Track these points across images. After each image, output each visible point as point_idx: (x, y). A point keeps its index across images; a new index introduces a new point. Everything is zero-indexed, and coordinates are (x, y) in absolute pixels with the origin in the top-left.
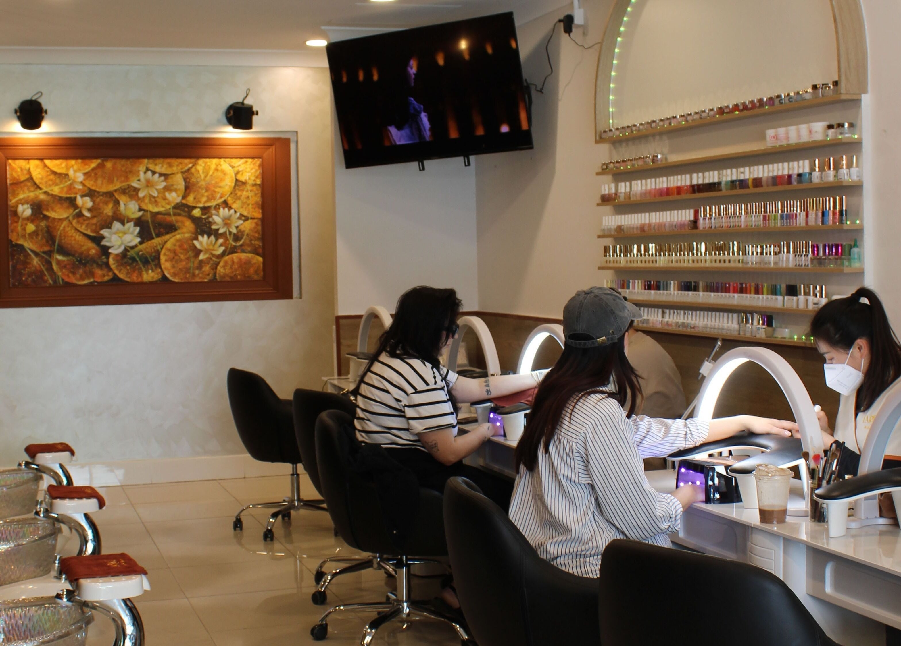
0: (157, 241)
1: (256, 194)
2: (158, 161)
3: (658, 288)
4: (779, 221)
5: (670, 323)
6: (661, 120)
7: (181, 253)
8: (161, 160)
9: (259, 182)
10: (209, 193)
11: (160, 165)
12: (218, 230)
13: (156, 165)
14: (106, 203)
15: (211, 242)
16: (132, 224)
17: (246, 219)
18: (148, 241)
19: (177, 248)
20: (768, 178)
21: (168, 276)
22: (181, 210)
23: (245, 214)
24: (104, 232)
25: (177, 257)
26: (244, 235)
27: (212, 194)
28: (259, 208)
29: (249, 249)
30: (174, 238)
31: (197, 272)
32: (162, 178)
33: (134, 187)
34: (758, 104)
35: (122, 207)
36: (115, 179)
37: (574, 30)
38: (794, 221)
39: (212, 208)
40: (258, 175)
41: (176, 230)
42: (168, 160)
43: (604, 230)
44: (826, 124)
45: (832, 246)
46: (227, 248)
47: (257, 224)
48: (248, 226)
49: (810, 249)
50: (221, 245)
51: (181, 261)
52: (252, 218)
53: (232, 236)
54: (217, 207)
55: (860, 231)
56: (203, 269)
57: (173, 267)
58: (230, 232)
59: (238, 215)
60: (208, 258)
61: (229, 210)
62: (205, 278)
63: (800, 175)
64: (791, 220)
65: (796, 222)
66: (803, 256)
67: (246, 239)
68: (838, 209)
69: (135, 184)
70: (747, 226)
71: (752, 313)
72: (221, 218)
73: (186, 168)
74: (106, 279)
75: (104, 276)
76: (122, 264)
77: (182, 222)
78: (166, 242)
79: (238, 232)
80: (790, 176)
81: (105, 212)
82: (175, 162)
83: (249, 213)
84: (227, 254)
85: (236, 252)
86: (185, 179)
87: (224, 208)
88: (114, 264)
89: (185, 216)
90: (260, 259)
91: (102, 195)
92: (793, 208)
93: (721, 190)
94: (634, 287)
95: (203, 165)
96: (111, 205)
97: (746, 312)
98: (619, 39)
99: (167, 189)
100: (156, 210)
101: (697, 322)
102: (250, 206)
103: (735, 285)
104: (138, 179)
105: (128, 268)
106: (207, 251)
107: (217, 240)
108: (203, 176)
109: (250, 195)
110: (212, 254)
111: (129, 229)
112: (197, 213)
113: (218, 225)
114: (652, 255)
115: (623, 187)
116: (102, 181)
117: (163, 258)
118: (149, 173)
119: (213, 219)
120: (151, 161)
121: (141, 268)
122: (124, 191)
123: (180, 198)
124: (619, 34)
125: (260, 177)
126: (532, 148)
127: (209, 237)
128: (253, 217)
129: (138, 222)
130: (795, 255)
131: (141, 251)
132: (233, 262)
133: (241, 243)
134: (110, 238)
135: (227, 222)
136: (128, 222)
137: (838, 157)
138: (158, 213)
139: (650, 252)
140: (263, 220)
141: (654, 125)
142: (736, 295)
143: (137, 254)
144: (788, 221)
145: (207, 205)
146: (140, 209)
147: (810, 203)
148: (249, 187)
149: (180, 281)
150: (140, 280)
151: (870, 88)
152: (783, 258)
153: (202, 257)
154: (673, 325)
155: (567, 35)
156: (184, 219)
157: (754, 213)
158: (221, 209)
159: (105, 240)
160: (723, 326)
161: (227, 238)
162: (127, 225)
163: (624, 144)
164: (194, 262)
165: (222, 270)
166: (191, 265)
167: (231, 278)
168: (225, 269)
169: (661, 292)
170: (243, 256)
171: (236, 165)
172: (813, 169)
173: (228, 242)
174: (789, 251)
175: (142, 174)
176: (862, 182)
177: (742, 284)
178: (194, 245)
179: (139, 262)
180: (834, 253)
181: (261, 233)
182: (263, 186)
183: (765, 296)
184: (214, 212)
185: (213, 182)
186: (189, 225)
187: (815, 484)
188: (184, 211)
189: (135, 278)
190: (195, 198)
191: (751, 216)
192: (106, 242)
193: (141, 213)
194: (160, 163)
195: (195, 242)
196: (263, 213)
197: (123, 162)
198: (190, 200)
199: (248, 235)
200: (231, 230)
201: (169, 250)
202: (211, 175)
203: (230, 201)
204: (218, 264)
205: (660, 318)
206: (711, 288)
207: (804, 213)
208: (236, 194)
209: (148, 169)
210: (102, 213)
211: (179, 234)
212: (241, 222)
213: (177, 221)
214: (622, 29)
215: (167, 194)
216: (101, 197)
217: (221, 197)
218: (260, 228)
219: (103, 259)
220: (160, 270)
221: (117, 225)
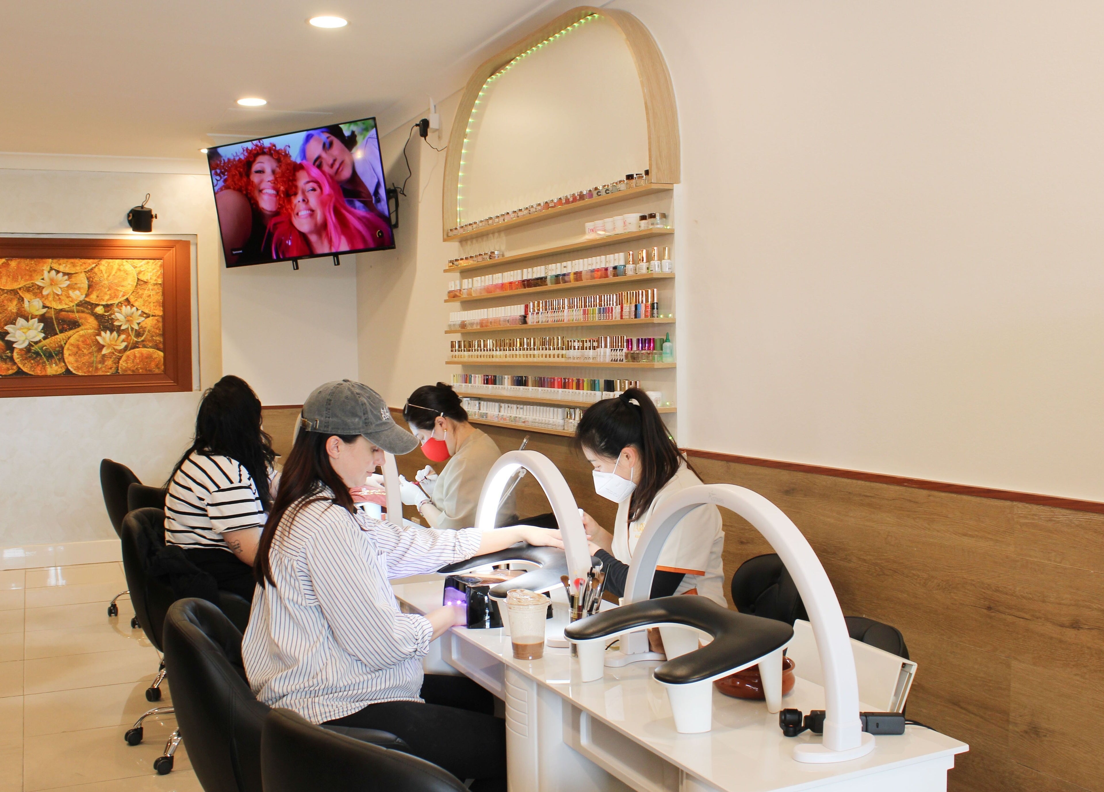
0: (60, 337)
1: (158, 293)
2: (62, 261)
3: (494, 383)
4: (597, 315)
5: (504, 417)
6: (497, 217)
7: (85, 348)
8: (65, 260)
9: (160, 281)
10: (112, 291)
11: (64, 265)
12: (120, 326)
13: (60, 264)
14: (11, 300)
15: (114, 338)
16: (36, 319)
17: (148, 316)
18: (51, 336)
19: (80, 343)
20: (587, 272)
21: (71, 370)
22: (84, 307)
23: (147, 311)
24: (9, 328)
25: (80, 352)
26: (145, 331)
27: (115, 292)
28: (160, 306)
29: (151, 345)
30: (78, 333)
31: (100, 366)
32: (66, 277)
33: (38, 285)
34: (578, 198)
35: (26, 304)
36: (20, 277)
37: (429, 133)
38: (610, 314)
39: (115, 305)
40: (159, 275)
41: (79, 326)
42: (72, 260)
43: (450, 326)
44: (638, 215)
45: (645, 339)
46: (129, 343)
47: (158, 321)
48: (149, 323)
49: (625, 344)
50: (123, 341)
51: (84, 355)
52: (153, 316)
53: (134, 331)
54: (120, 304)
55: (672, 324)
56: (106, 363)
57: (77, 361)
58: (132, 329)
59: (140, 312)
60: (110, 353)
61: (131, 308)
62: (109, 372)
63: (615, 268)
64: (608, 314)
65: (612, 316)
66: (618, 350)
67: (147, 335)
68: (649, 302)
69: (39, 283)
70: (569, 320)
71: (574, 408)
72: (124, 316)
73: (90, 268)
74: (10, 372)
75: (8, 369)
76: (26, 359)
77: (86, 319)
78: (69, 338)
79: (140, 329)
80: (606, 269)
81: (9, 309)
82: (78, 262)
83: (150, 311)
84: (129, 349)
85: (138, 347)
86: (88, 278)
87: (126, 306)
88: (18, 358)
89: (88, 313)
90: (161, 354)
91: (7, 293)
92: (610, 301)
93: (547, 285)
94: (475, 383)
95: (106, 265)
96: (15, 302)
97: (570, 407)
98: (465, 140)
99: (70, 287)
100: (60, 307)
101: (527, 417)
102: (152, 304)
103: (559, 380)
104: (42, 277)
105: (32, 362)
106: (109, 346)
107: (119, 336)
108: (106, 276)
109: (151, 294)
110: (114, 349)
111: (33, 325)
112: (100, 310)
113: (121, 322)
114: (490, 350)
115: (467, 284)
116: (7, 280)
117: (66, 353)
118: (53, 272)
119: (116, 316)
120: (55, 261)
121: (45, 362)
122: (28, 290)
123: (84, 296)
124: (465, 136)
125: (161, 277)
126: (394, 248)
127: (111, 332)
128: (154, 314)
129: (42, 319)
130: (612, 350)
131: (46, 346)
132: (135, 357)
133: (143, 338)
134: (15, 334)
135: (129, 319)
136: (32, 318)
137: (650, 249)
138: (62, 310)
139: (488, 347)
140: (164, 317)
141: (490, 222)
142: (560, 390)
143: (41, 349)
144: (605, 315)
145: (109, 303)
146: (44, 307)
147: (625, 296)
148: (150, 286)
149: (83, 374)
150: (43, 374)
151: (682, 177)
152: (600, 353)
153: (104, 351)
154: (507, 419)
155: (423, 138)
156: (88, 316)
157: (576, 307)
158: (124, 306)
159: (9, 335)
160: (549, 421)
161: (129, 333)
162: (31, 322)
163: (469, 242)
164: (96, 357)
165: (124, 364)
166: (94, 359)
167: (133, 371)
168: (127, 363)
169: (497, 386)
170: (145, 351)
171: (138, 266)
172: (627, 262)
173: (130, 338)
174: (606, 346)
175: (46, 273)
176: (674, 274)
177: (565, 379)
178: (97, 340)
179: (43, 356)
180: (646, 348)
181: (161, 329)
182: (164, 285)
183: (585, 391)
184: (116, 309)
185: (116, 281)
186: (92, 322)
187: (575, 614)
188: (87, 308)
189: (38, 372)
190: (98, 297)
191: (573, 310)
192: (10, 337)
193: (45, 310)
194: (63, 263)
195: (98, 338)
196: (164, 311)
197: (28, 261)
198: (93, 298)
199: (149, 331)
200: (133, 326)
201: (72, 345)
202: (114, 275)
203: (132, 299)
204: (120, 358)
205: (496, 413)
206: (541, 383)
207: (619, 307)
208: (138, 293)
209: (52, 269)
210: (6, 309)
211: (82, 330)
212: (143, 319)
213: (81, 318)
214: (468, 130)
215: (71, 292)
216: (6, 295)
217: (123, 296)
218: (160, 325)
219: (8, 353)
220: (63, 364)
221: (21, 321)
